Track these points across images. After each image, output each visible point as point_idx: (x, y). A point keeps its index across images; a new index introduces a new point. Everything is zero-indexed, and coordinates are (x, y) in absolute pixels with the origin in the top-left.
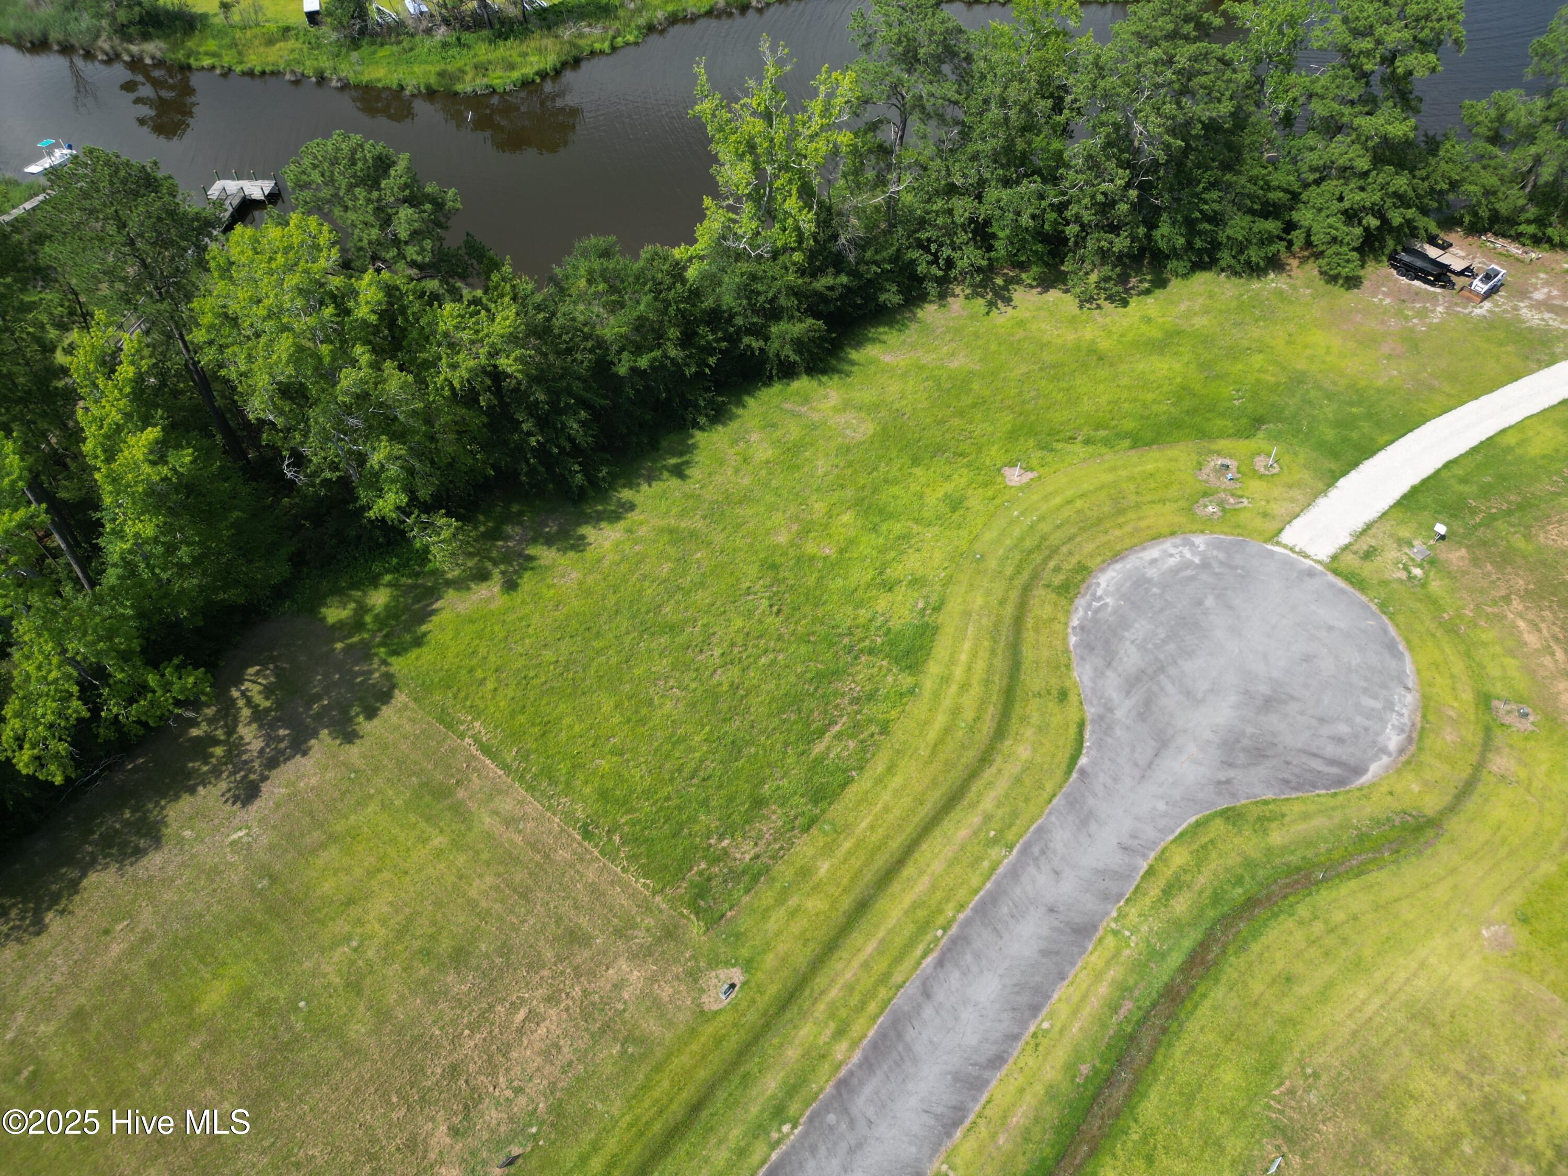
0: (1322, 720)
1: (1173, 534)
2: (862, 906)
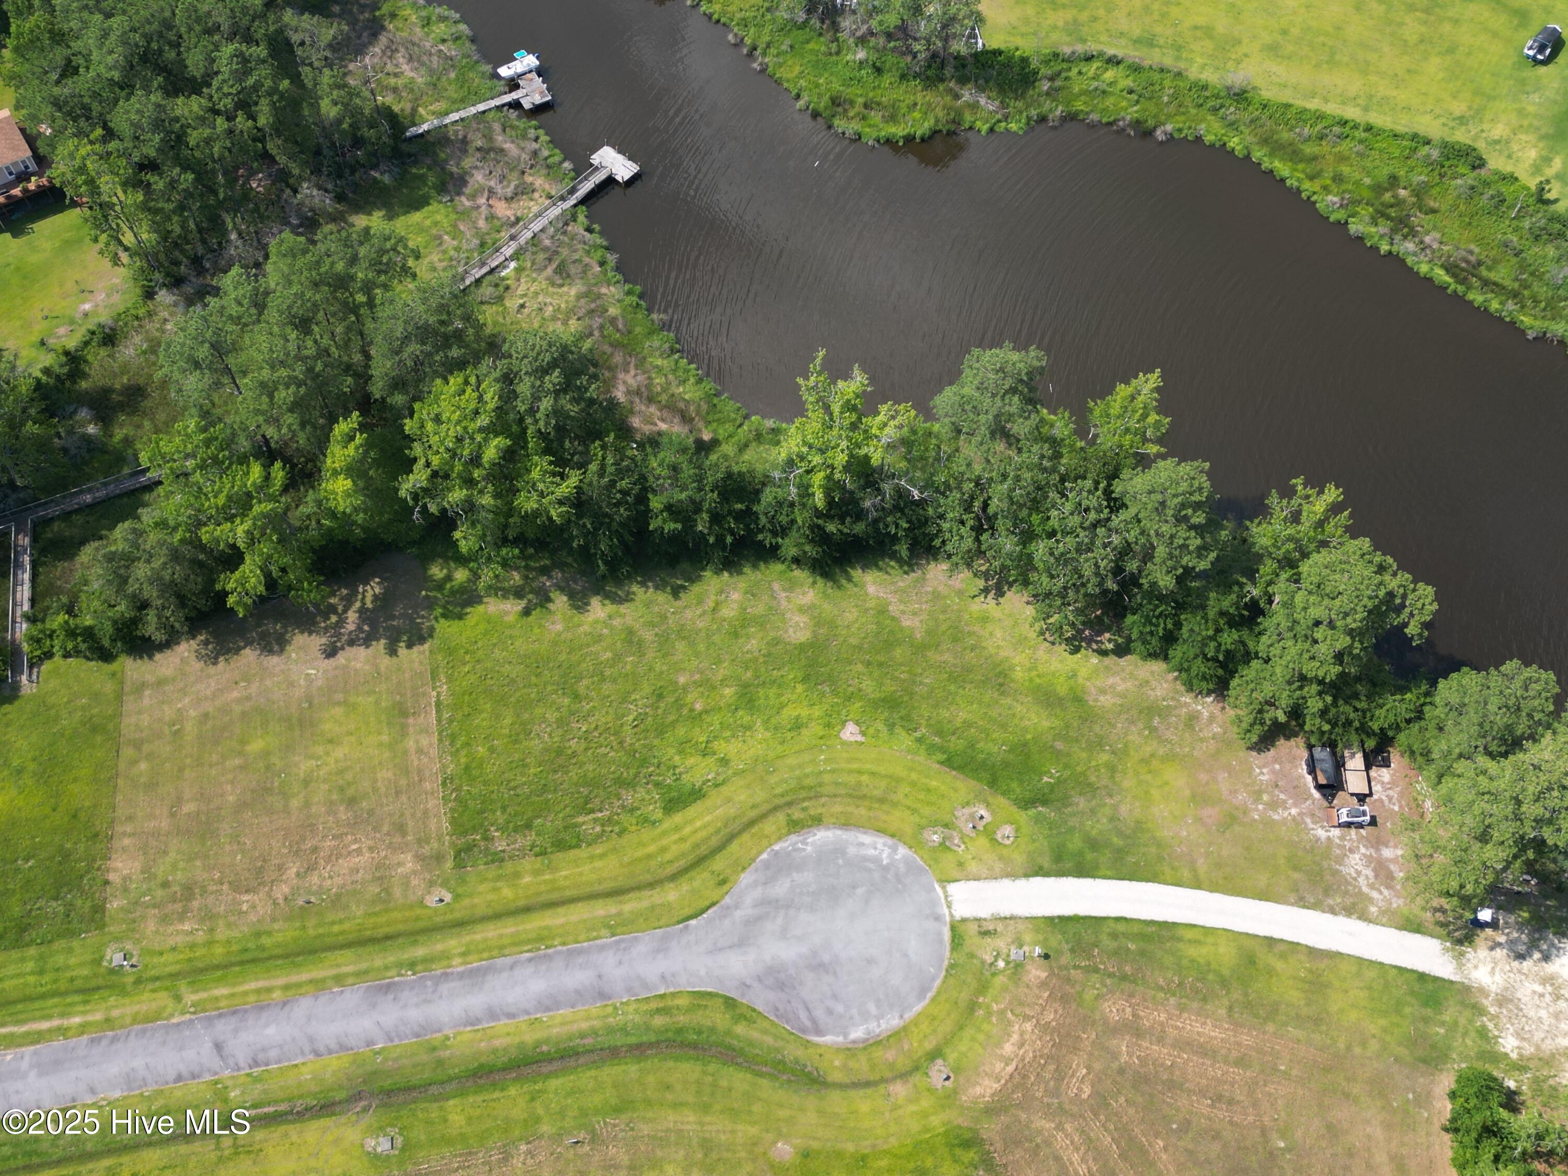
0: (835, 997)
1: (893, 836)
2: (527, 910)
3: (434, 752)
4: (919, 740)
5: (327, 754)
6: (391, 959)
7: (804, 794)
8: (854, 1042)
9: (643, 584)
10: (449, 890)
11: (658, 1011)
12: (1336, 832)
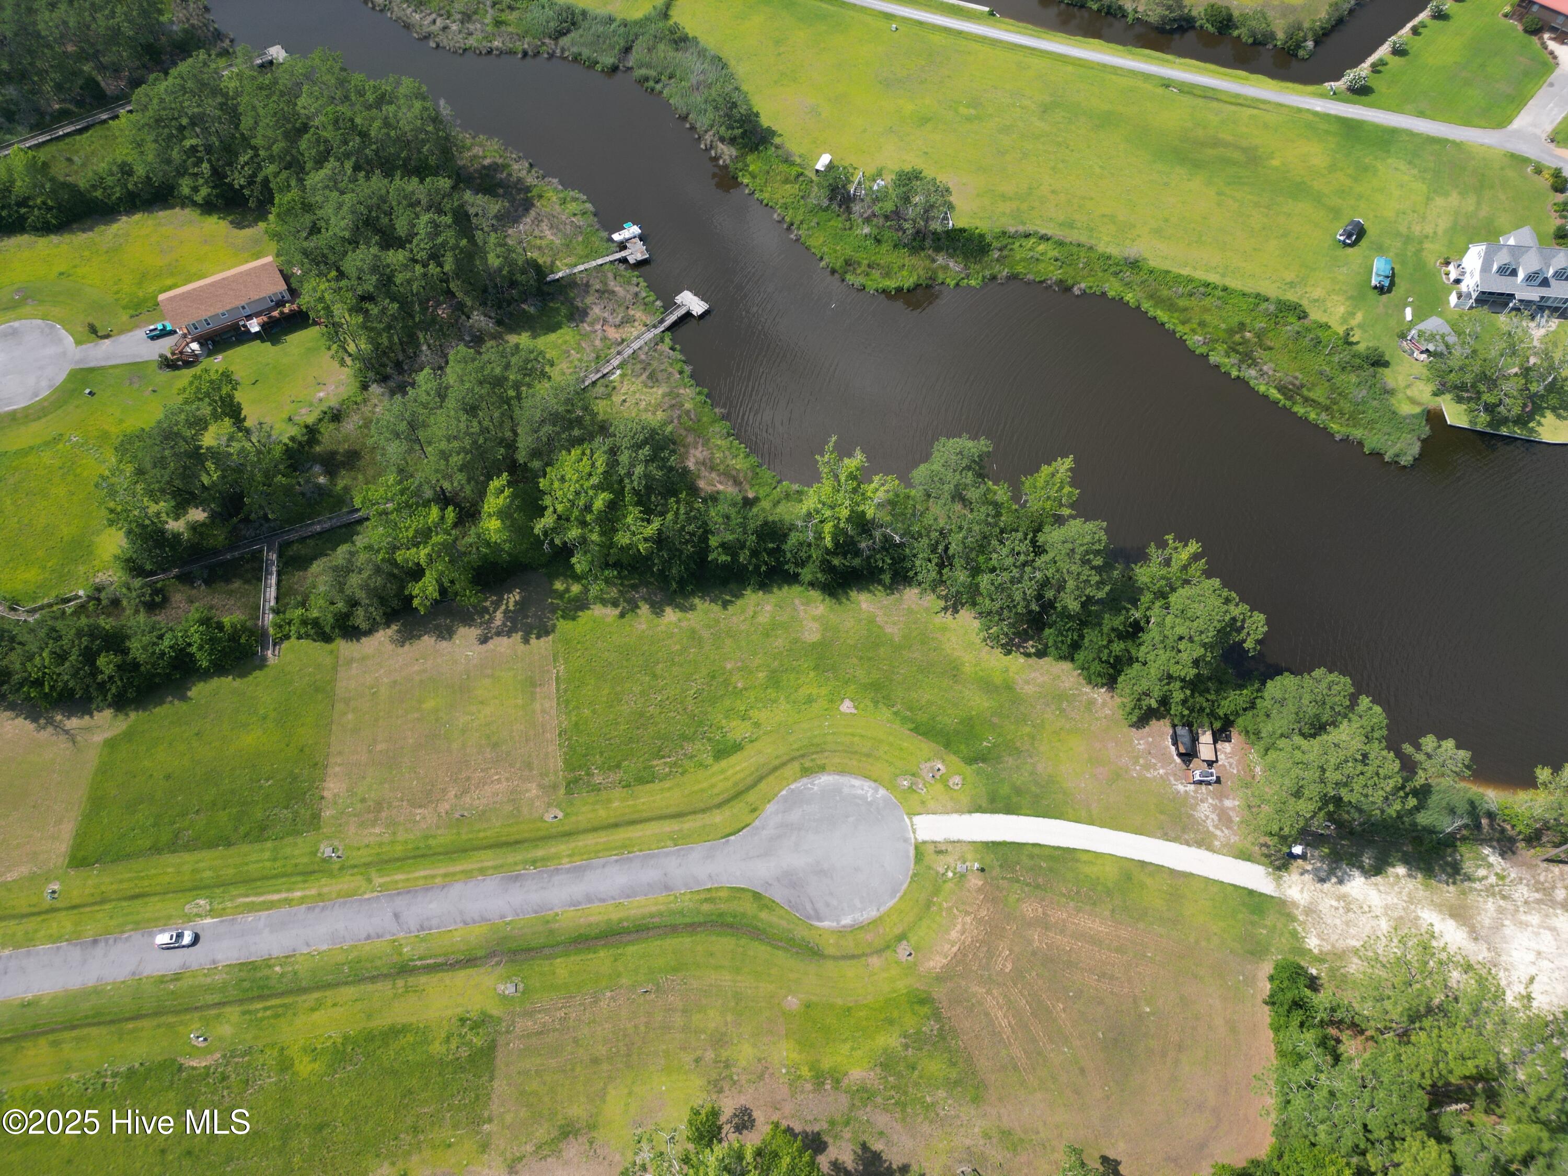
0: (831, 894)
1: (875, 781)
2: (616, 825)
3: (554, 712)
4: (895, 713)
5: (479, 712)
6: (519, 857)
7: (813, 749)
8: (844, 927)
9: (702, 598)
10: (561, 810)
11: (706, 900)
12: (1191, 787)
